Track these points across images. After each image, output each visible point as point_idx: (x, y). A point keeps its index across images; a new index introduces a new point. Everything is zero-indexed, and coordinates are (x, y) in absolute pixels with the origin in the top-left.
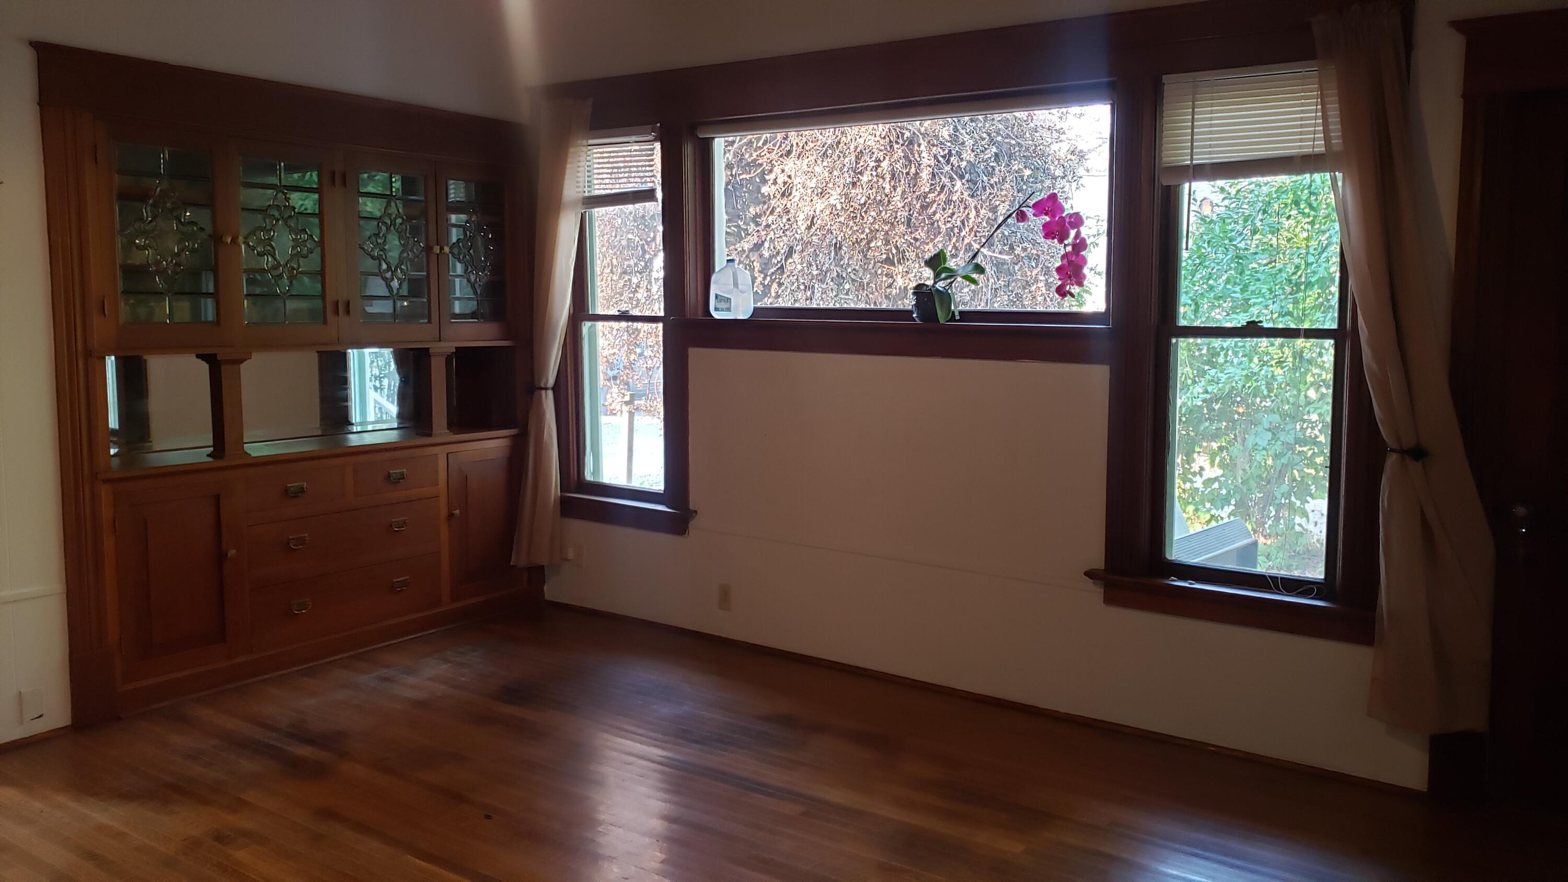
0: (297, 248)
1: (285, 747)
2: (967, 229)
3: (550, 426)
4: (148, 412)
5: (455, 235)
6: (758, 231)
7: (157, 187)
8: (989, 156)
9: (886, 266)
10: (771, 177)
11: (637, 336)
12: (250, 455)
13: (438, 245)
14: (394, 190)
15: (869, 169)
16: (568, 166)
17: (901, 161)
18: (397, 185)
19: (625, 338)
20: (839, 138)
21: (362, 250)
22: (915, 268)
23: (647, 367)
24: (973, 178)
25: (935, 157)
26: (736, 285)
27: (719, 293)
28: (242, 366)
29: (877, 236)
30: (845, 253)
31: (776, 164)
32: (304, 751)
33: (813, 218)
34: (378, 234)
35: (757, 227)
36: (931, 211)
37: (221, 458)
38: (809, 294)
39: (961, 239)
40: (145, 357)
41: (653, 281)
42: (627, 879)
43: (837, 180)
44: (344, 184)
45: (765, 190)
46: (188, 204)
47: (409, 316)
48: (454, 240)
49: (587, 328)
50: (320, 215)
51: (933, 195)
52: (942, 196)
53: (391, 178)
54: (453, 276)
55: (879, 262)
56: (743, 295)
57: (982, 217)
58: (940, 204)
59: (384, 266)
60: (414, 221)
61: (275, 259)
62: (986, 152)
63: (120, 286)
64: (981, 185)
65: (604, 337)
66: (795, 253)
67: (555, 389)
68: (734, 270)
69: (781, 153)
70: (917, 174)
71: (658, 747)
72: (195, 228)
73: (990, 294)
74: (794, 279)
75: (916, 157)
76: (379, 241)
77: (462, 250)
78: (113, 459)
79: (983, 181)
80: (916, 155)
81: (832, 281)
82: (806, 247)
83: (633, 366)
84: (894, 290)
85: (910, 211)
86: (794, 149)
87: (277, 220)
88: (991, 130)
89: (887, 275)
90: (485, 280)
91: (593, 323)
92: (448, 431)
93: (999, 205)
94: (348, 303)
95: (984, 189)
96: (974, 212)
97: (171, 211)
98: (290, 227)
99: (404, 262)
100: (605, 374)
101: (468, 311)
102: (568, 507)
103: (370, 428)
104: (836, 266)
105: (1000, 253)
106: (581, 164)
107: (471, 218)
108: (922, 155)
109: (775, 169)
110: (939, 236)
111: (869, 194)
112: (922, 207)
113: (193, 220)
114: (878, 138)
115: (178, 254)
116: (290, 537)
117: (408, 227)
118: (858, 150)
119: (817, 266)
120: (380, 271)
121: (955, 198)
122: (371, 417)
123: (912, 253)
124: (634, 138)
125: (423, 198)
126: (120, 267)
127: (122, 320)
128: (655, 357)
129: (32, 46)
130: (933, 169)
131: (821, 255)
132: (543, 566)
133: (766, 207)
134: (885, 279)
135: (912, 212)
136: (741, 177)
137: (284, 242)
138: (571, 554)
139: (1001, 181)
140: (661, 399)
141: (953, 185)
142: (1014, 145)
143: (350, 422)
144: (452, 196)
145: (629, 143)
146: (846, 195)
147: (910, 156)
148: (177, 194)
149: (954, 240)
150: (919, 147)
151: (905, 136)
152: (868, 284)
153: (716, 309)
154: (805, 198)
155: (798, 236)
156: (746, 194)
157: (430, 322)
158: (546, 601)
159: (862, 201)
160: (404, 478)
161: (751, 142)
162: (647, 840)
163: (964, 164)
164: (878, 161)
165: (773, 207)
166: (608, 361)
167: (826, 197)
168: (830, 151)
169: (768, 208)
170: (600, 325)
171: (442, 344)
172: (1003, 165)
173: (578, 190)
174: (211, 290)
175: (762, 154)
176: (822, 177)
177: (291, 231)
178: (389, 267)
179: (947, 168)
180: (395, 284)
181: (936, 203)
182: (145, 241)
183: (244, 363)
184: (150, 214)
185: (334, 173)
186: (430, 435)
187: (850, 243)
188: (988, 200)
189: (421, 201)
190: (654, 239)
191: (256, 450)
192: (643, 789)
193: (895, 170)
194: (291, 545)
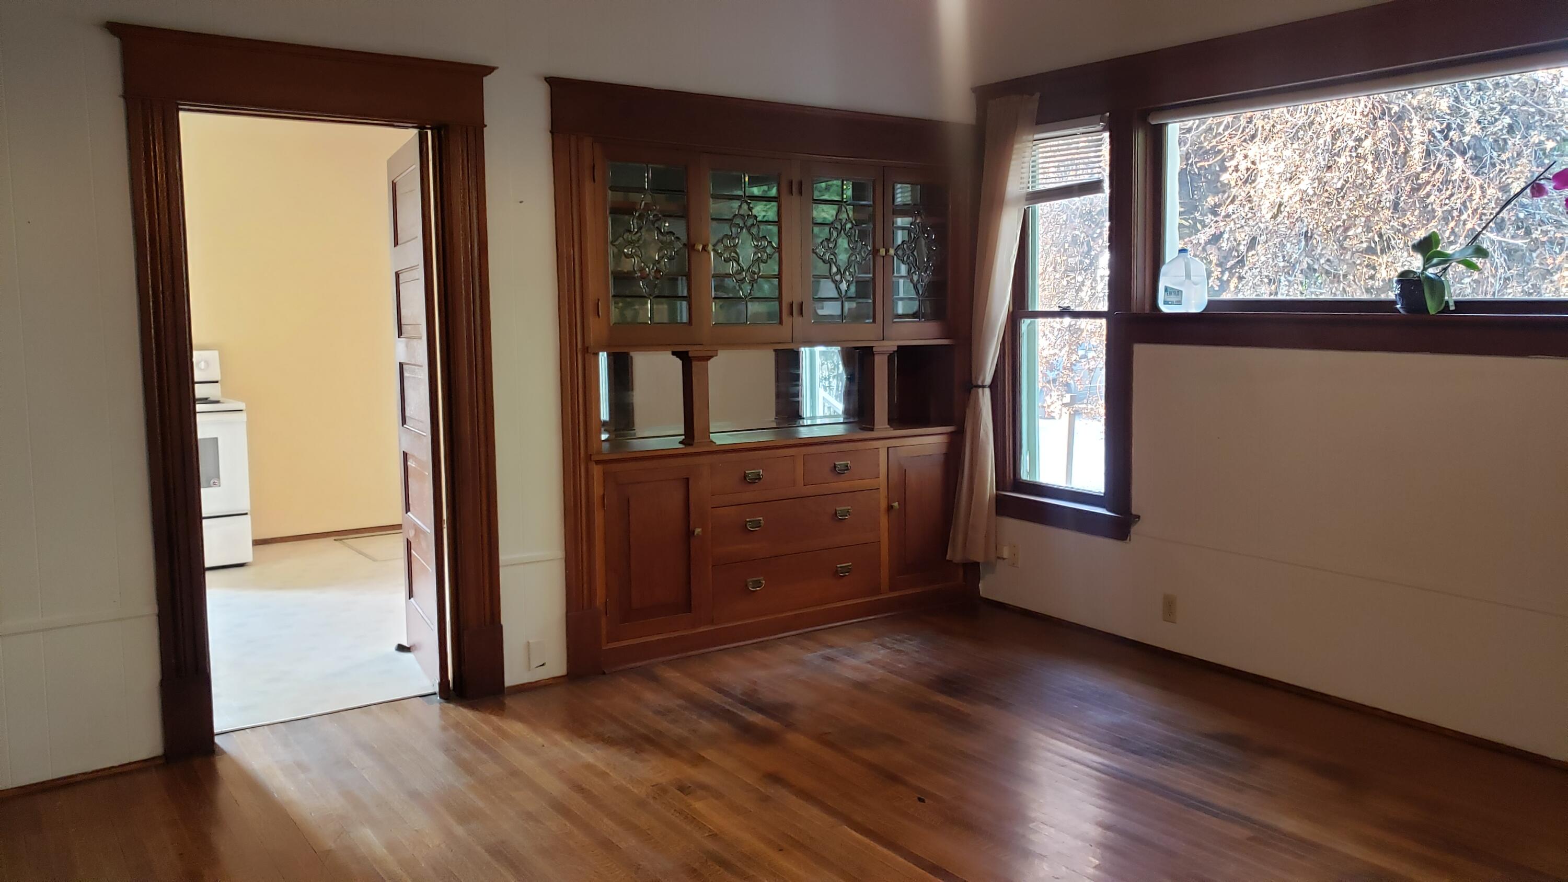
0: (757, 254)
1: (739, 713)
2: (1470, 211)
3: (986, 424)
4: (632, 404)
5: (900, 237)
6: (1216, 222)
7: (642, 201)
8: (1500, 127)
9: (1367, 256)
10: (1231, 164)
11: (1079, 336)
12: (715, 443)
13: (883, 247)
14: (845, 196)
15: (1348, 149)
16: (1013, 163)
17: (1387, 140)
18: (849, 193)
19: (1067, 338)
20: (1312, 118)
21: (814, 255)
22: (1402, 257)
23: (1089, 368)
24: (1478, 155)
25: (1430, 132)
26: (1188, 276)
27: (1167, 285)
28: (709, 362)
29: (1356, 223)
30: (1318, 242)
31: (1238, 149)
32: (755, 718)
33: (1280, 205)
34: (830, 240)
35: (1215, 217)
36: (1422, 193)
37: (691, 445)
38: (1273, 287)
39: (1462, 223)
40: (632, 354)
41: (1098, 278)
42: (1057, 878)
43: (1309, 163)
44: (801, 193)
45: (1225, 177)
46: (668, 216)
47: (857, 317)
48: (899, 242)
49: (1027, 325)
50: (778, 223)
51: (1427, 174)
52: (1437, 175)
53: (843, 184)
54: (897, 277)
55: (1357, 252)
56: (1197, 286)
57: (1489, 197)
58: (1434, 186)
59: (834, 269)
60: (864, 225)
61: (739, 264)
62: (1497, 124)
63: (612, 292)
64: (1488, 162)
65: (1044, 337)
66: (1258, 244)
67: (993, 386)
68: (1186, 260)
69: (1244, 138)
70: (1406, 152)
71: (1094, 753)
72: (673, 238)
73: (1498, 285)
74: (1256, 272)
75: (1406, 135)
76: (831, 245)
77: (908, 252)
78: (604, 444)
79: (1491, 158)
80: (1406, 132)
81: (1302, 273)
82: (1272, 237)
83: (1073, 367)
84: (1377, 282)
85: (1397, 194)
86: (1259, 132)
87: (742, 228)
88: (1503, 99)
89: (1367, 266)
90: (926, 280)
91: (1032, 320)
92: (889, 426)
93: (1512, 182)
94: (801, 305)
95: (1494, 165)
96: (1479, 192)
97: (653, 223)
98: (752, 234)
99: (853, 266)
100: (1045, 375)
101: (911, 312)
102: (1004, 506)
103: (818, 422)
104: (1307, 256)
105: (1513, 237)
106: (1026, 160)
107: (916, 220)
108: (1413, 132)
109: (1237, 155)
110: (1433, 221)
111: (1348, 177)
112: (1413, 189)
113: (671, 230)
114: (1358, 116)
115: (658, 262)
116: (748, 520)
117: (857, 231)
118: (1335, 129)
119: (1284, 257)
120: (830, 274)
121: (1455, 177)
122: (820, 412)
123: (1399, 241)
124: (1081, 130)
125: (871, 203)
126: (612, 272)
127: (613, 319)
128: (1098, 357)
129: (546, 81)
130: (1427, 146)
131: (1288, 245)
132: (979, 563)
133: (1226, 195)
134: (1365, 270)
135: (1399, 195)
136: (1198, 165)
137: (747, 251)
138: (1006, 553)
139: (1515, 156)
140: (1102, 402)
141: (1452, 163)
142: (1533, 113)
143: (801, 416)
144: (899, 200)
145: (1076, 134)
146: (1320, 180)
147: (1399, 133)
148: (658, 208)
149: (1452, 224)
150: (1411, 122)
151: (1393, 112)
152: (1345, 276)
153: (1166, 303)
154: (1271, 184)
155: (1262, 226)
156: (1204, 184)
157: (874, 321)
158: (981, 597)
159: (1339, 186)
160: (848, 469)
161: (1210, 129)
162: (1080, 843)
163: (1466, 139)
164: (1359, 140)
165: (1234, 196)
166: (1048, 362)
167: (1296, 182)
168: (1302, 132)
169: (1229, 197)
170: (1040, 321)
171: (885, 343)
172: (1519, 137)
173: (1022, 186)
174: (685, 294)
175: (1223, 140)
176: (1291, 161)
177: (754, 237)
178: (839, 270)
179: (1445, 144)
180: (844, 286)
181: (1431, 184)
182: (632, 251)
183: (712, 360)
184: (636, 226)
185: (792, 182)
186: (872, 430)
187: (1324, 231)
188: (1498, 178)
189: (869, 206)
190: (1101, 234)
191: (720, 439)
192: (1077, 793)
193: (1380, 149)
194: (748, 527)
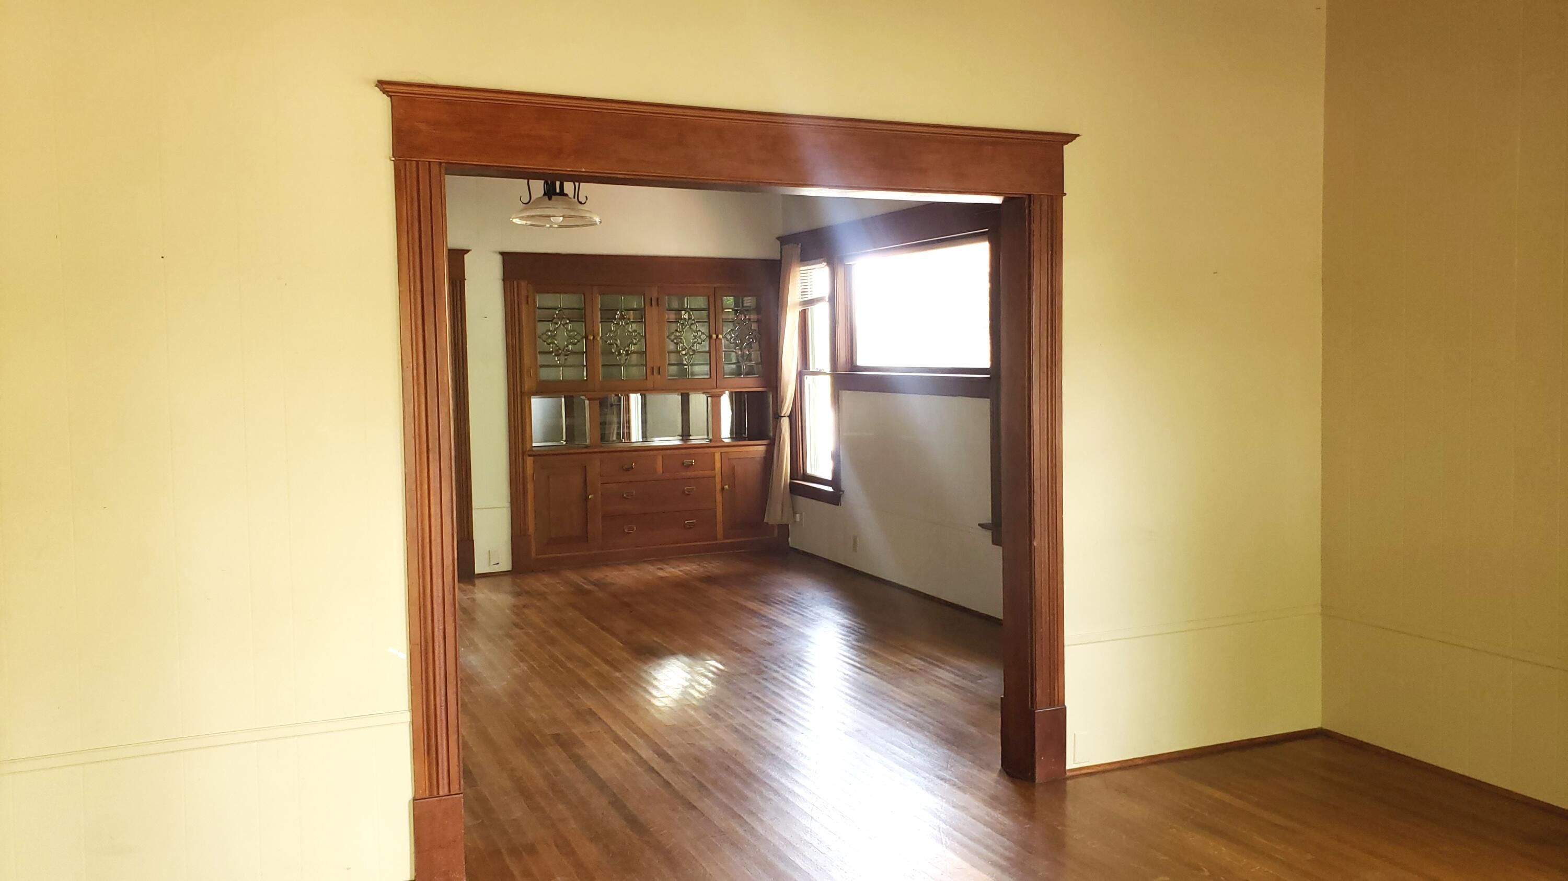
3: (786, 439)
12: (602, 447)
13: (715, 334)
21: (668, 339)
34: (678, 330)
37: (588, 447)
44: (658, 305)
48: (729, 330)
49: (807, 380)
50: (644, 322)
63: (539, 363)
67: (790, 416)
76: (679, 334)
91: (809, 376)
92: (725, 440)
94: (659, 368)
97: (564, 325)
99: (695, 345)
102: (795, 489)
116: (625, 492)
124: (818, 266)
129: (500, 254)
132: (786, 526)
138: (798, 518)
157: (710, 377)
158: (791, 548)
160: (692, 465)
171: (717, 390)
173: (797, 296)
174: (585, 363)
178: (685, 348)
184: (553, 327)
185: (652, 299)
186: (711, 442)
194: (625, 495)
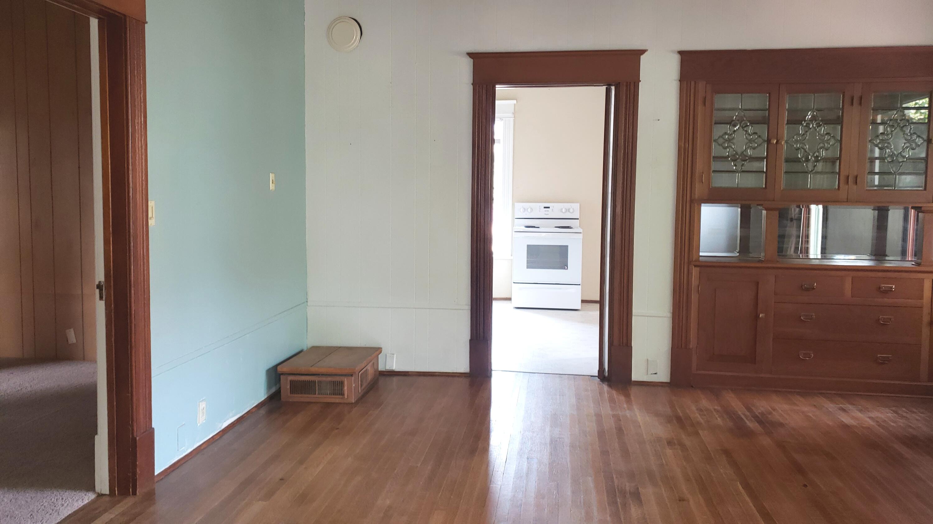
12: (779, 262)
21: (871, 144)
32: (752, 425)
34: (884, 133)
37: (763, 262)
44: (860, 104)
46: (754, 123)
50: (841, 124)
59: (889, 153)
61: (806, 151)
63: (712, 168)
72: (756, 136)
76: (886, 137)
87: (810, 129)
94: (856, 177)
97: (744, 127)
99: (907, 151)
113: (755, 132)
116: (802, 313)
117: (912, 127)
120: (885, 156)
129: (679, 53)
157: (925, 189)
160: (892, 291)
171: (931, 205)
178: (893, 154)
182: (727, 144)
185: (853, 97)
186: (919, 265)
194: (802, 318)
